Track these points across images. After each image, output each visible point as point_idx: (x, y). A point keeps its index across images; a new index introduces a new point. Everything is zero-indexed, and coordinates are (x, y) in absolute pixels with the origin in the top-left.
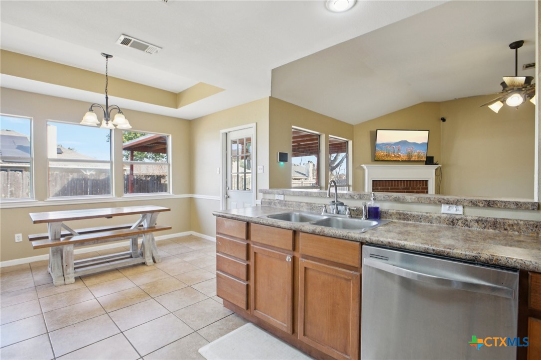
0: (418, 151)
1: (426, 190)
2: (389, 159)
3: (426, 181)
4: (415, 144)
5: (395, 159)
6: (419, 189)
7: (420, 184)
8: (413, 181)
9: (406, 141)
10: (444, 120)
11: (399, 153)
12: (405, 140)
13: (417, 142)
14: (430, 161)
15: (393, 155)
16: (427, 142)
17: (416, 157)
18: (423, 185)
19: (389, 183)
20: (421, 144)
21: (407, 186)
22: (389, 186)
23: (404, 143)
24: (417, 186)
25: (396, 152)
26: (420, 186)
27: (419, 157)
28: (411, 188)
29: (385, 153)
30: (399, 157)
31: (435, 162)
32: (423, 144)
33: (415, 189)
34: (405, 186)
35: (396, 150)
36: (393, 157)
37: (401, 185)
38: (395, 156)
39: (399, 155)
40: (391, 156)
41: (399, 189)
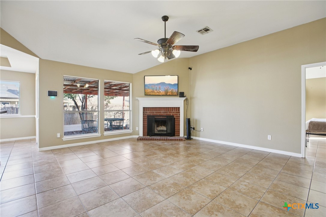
0: (172, 89)
1: (178, 114)
2: (153, 94)
3: (179, 108)
4: (170, 84)
5: (157, 94)
6: (174, 113)
7: (174, 109)
8: (170, 108)
9: (164, 83)
10: (190, 69)
12: (164, 82)
13: (171, 83)
14: (181, 95)
15: (156, 92)
16: (177, 83)
17: (171, 93)
18: (177, 110)
19: (154, 109)
20: (173, 84)
21: (166, 111)
22: (154, 111)
23: (163, 84)
24: (172, 111)
25: (158, 89)
26: (175, 111)
27: (172, 93)
28: (169, 112)
29: (151, 90)
30: (160, 93)
31: (185, 95)
32: (175, 85)
33: (171, 113)
34: (164, 111)
35: (158, 88)
36: (156, 93)
37: (162, 110)
38: (157, 92)
39: (160, 91)
40: (155, 92)
41: (161, 113)
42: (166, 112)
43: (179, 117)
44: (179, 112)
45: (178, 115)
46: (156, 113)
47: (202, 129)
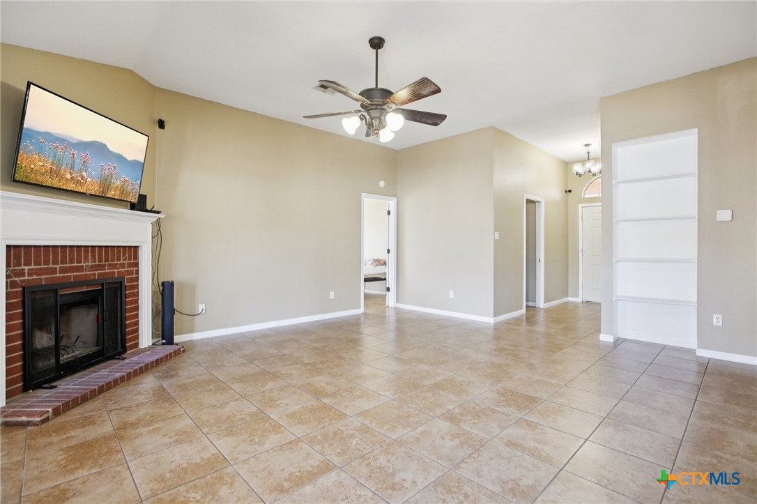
0: (124, 177)
1: (135, 269)
2: (55, 183)
3: (136, 249)
4: (120, 158)
5: (72, 187)
6: (123, 266)
8: (113, 247)
9: (104, 146)
10: (161, 124)
11: (84, 174)
13: (124, 156)
14: (140, 205)
15: (68, 176)
16: (142, 160)
17: (118, 192)
18: (130, 258)
20: (131, 161)
21: (100, 260)
22: (55, 262)
23: (98, 148)
24: (119, 259)
25: (77, 167)
26: (125, 260)
27: (122, 193)
28: (109, 265)
29: (48, 165)
30: (81, 184)
31: (149, 206)
32: (135, 163)
33: (114, 266)
34: (95, 261)
35: (78, 161)
36: (67, 180)
37: (86, 259)
38: (72, 178)
39: (82, 177)
40: (62, 177)
41: (80, 269)
42: (99, 265)
43: (137, 279)
44: (137, 265)
45: (134, 276)
46: (63, 270)
47: (201, 307)
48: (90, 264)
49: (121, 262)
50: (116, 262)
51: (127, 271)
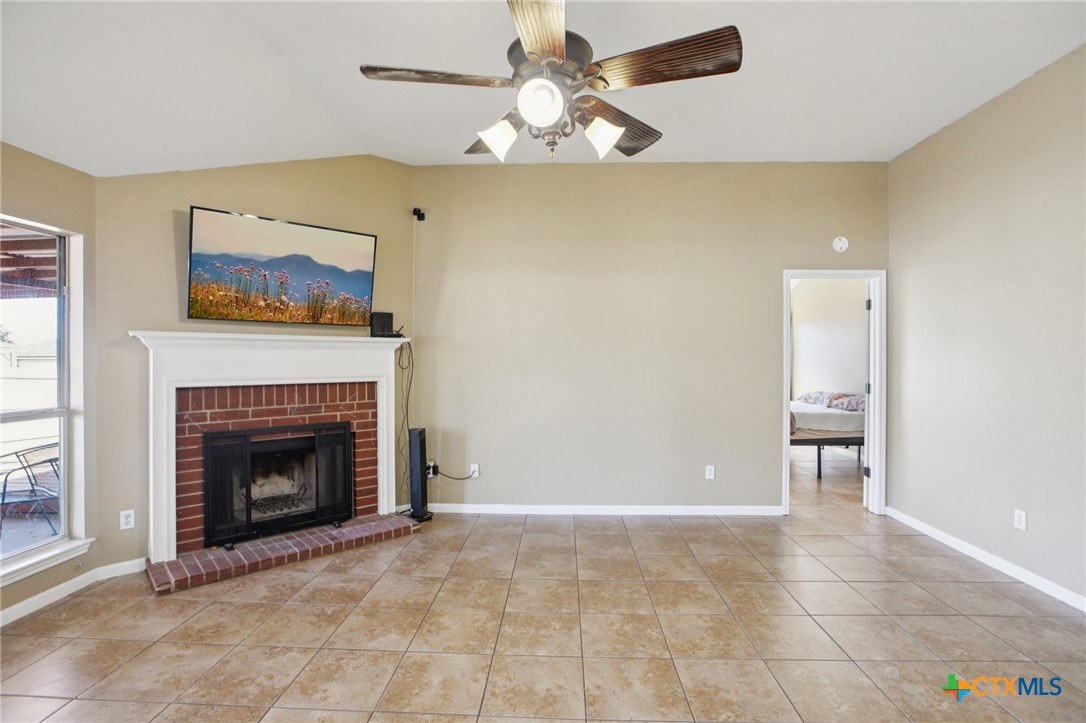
0: (343, 295)
1: (370, 411)
3: (372, 385)
4: (334, 271)
6: (351, 407)
7: (352, 392)
8: (333, 385)
9: (308, 259)
10: (419, 214)
11: (283, 297)
12: (306, 254)
14: (381, 325)
15: (262, 303)
16: (371, 271)
17: (336, 315)
18: (362, 397)
19: (247, 394)
20: (352, 273)
21: (312, 400)
22: (246, 404)
23: (301, 264)
24: (343, 399)
25: (271, 290)
26: (354, 399)
27: (343, 314)
28: (327, 407)
29: (232, 294)
30: (282, 312)
31: (396, 328)
32: (357, 274)
33: (336, 408)
34: (305, 402)
35: (273, 285)
36: (260, 308)
37: (291, 400)
38: (268, 305)
39: (282, 303)
40: (253, 306)
41: (284, 412)
42: (311, 408)
43: (375, 424)
44: (374, 406)
45: (370, 420)
46: (255, 414)
47: (474, 467)
48: (297, 406)
49: (348, 402)
50: (338, 403)
51: (356, 414)
